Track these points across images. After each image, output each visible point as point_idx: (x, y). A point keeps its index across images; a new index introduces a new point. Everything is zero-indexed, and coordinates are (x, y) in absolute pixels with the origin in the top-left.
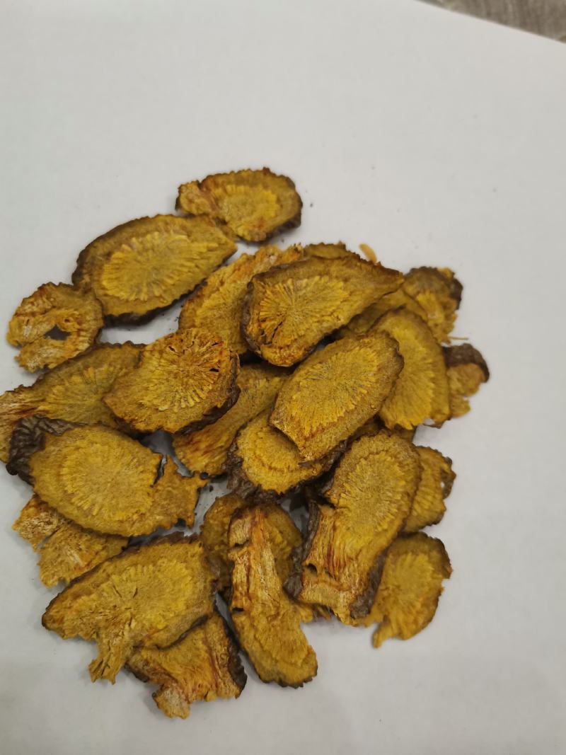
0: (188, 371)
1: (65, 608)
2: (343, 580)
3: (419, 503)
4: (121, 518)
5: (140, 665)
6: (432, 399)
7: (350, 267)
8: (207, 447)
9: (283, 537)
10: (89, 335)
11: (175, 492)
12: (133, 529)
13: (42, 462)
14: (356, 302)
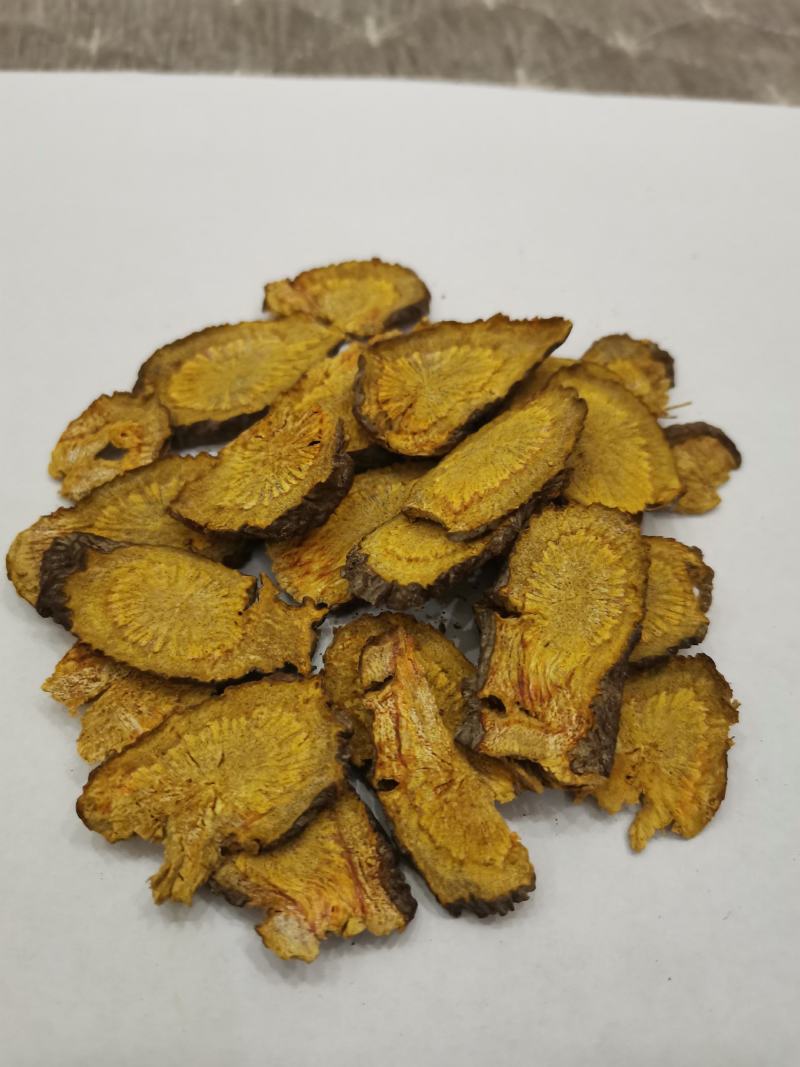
0: (280, 454)
1: (113, 787)
2: (550, 717)
3: (662, 617)
4: (196, 656)
5: (234, 880)
6: (650, 473)
7: (498, 331)
8: (322, 568)
9: (449, 678)
10: (153, 449)
11: (277, 627)
12: (215, 670)
13: (83, 587)
14: (513, 370)
